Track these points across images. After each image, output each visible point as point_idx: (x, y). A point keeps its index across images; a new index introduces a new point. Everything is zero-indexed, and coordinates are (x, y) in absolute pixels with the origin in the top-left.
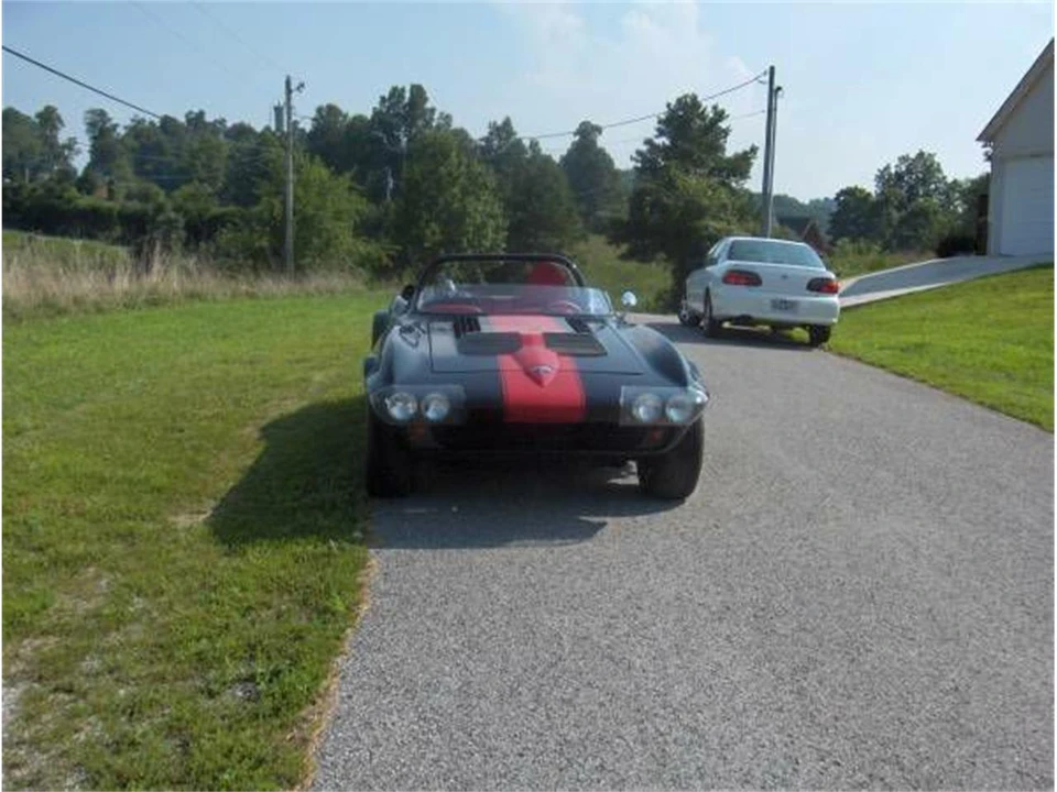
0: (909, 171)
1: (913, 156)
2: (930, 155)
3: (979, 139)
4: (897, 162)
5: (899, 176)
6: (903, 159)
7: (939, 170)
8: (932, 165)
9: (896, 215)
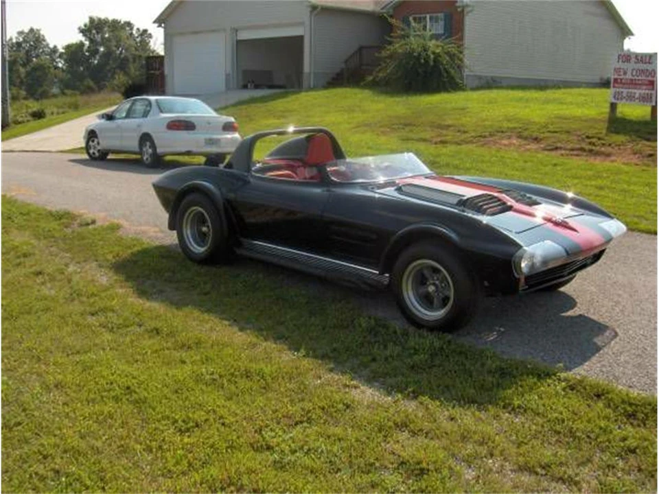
0: (25, 41)
1: (26, 30)
2: (37, 30)
3: (155, 22)
4: (16, 35)
5: (19, 44)
6: (20, 33)
7: (44, 40)
8: (39, 37)
9: (22, 70)
